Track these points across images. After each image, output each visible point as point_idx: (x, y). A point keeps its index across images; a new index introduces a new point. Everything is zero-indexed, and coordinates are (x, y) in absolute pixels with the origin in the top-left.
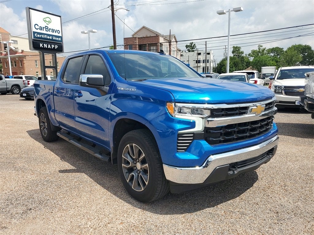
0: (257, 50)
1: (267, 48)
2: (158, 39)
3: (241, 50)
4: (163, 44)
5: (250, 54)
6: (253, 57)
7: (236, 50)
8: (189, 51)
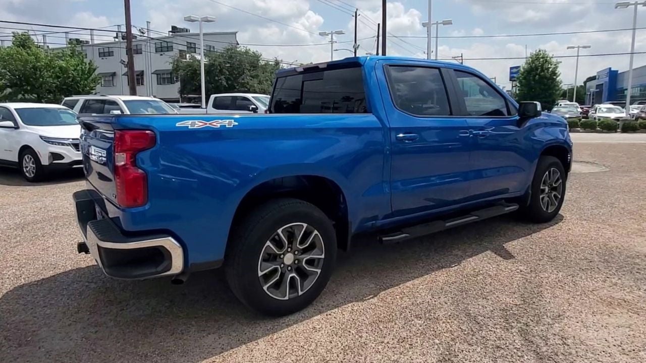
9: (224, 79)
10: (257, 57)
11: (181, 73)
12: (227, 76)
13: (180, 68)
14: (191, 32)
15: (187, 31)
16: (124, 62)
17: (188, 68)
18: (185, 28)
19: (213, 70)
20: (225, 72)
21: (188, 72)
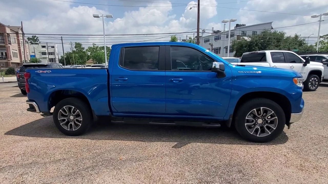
0: (92, 47)
1: (100, 46)
2: (5, 29)
3: (83, 46)
4: (11, 35)
5: (87, 49)
6: (90, 52)
7: (78, 45)
8: (32, 44)
9: (257, 48)
10: (282, 35)
11: (235, 47)
12: (260, 47)
13: (236, 44)
14: (246, 25)
15: (244, 26)
16: (211, 44)
17: (239, 44)
18: (243, 24)
19: (252, 44)
20: (259, 45)
21: (238, 46)
